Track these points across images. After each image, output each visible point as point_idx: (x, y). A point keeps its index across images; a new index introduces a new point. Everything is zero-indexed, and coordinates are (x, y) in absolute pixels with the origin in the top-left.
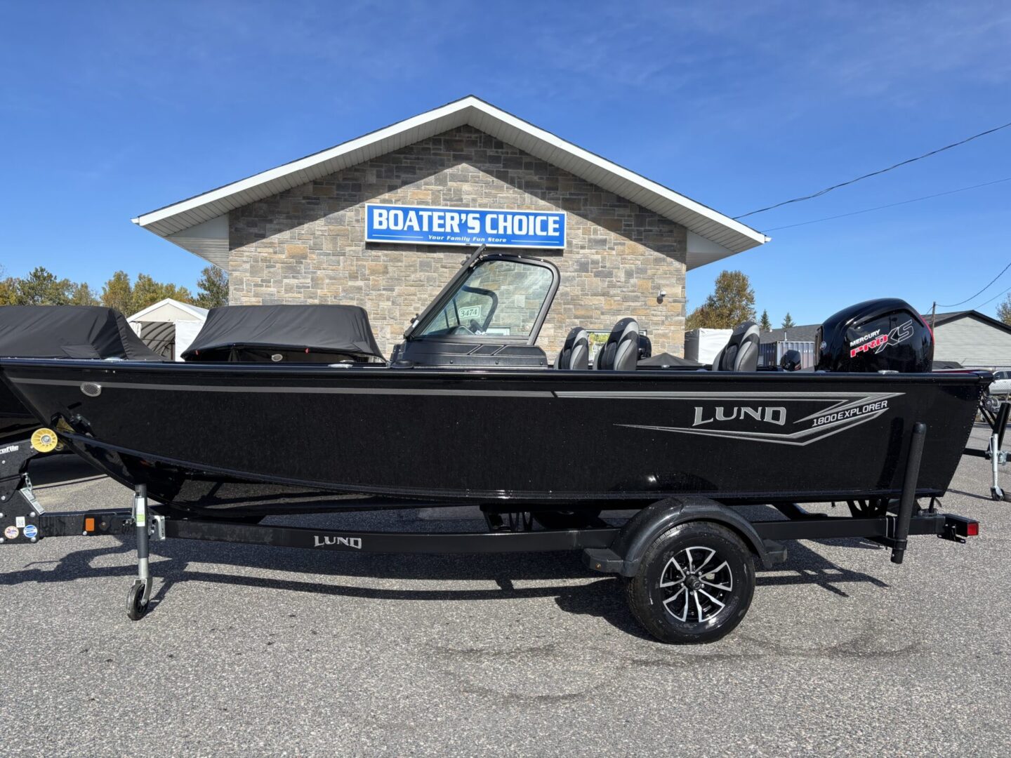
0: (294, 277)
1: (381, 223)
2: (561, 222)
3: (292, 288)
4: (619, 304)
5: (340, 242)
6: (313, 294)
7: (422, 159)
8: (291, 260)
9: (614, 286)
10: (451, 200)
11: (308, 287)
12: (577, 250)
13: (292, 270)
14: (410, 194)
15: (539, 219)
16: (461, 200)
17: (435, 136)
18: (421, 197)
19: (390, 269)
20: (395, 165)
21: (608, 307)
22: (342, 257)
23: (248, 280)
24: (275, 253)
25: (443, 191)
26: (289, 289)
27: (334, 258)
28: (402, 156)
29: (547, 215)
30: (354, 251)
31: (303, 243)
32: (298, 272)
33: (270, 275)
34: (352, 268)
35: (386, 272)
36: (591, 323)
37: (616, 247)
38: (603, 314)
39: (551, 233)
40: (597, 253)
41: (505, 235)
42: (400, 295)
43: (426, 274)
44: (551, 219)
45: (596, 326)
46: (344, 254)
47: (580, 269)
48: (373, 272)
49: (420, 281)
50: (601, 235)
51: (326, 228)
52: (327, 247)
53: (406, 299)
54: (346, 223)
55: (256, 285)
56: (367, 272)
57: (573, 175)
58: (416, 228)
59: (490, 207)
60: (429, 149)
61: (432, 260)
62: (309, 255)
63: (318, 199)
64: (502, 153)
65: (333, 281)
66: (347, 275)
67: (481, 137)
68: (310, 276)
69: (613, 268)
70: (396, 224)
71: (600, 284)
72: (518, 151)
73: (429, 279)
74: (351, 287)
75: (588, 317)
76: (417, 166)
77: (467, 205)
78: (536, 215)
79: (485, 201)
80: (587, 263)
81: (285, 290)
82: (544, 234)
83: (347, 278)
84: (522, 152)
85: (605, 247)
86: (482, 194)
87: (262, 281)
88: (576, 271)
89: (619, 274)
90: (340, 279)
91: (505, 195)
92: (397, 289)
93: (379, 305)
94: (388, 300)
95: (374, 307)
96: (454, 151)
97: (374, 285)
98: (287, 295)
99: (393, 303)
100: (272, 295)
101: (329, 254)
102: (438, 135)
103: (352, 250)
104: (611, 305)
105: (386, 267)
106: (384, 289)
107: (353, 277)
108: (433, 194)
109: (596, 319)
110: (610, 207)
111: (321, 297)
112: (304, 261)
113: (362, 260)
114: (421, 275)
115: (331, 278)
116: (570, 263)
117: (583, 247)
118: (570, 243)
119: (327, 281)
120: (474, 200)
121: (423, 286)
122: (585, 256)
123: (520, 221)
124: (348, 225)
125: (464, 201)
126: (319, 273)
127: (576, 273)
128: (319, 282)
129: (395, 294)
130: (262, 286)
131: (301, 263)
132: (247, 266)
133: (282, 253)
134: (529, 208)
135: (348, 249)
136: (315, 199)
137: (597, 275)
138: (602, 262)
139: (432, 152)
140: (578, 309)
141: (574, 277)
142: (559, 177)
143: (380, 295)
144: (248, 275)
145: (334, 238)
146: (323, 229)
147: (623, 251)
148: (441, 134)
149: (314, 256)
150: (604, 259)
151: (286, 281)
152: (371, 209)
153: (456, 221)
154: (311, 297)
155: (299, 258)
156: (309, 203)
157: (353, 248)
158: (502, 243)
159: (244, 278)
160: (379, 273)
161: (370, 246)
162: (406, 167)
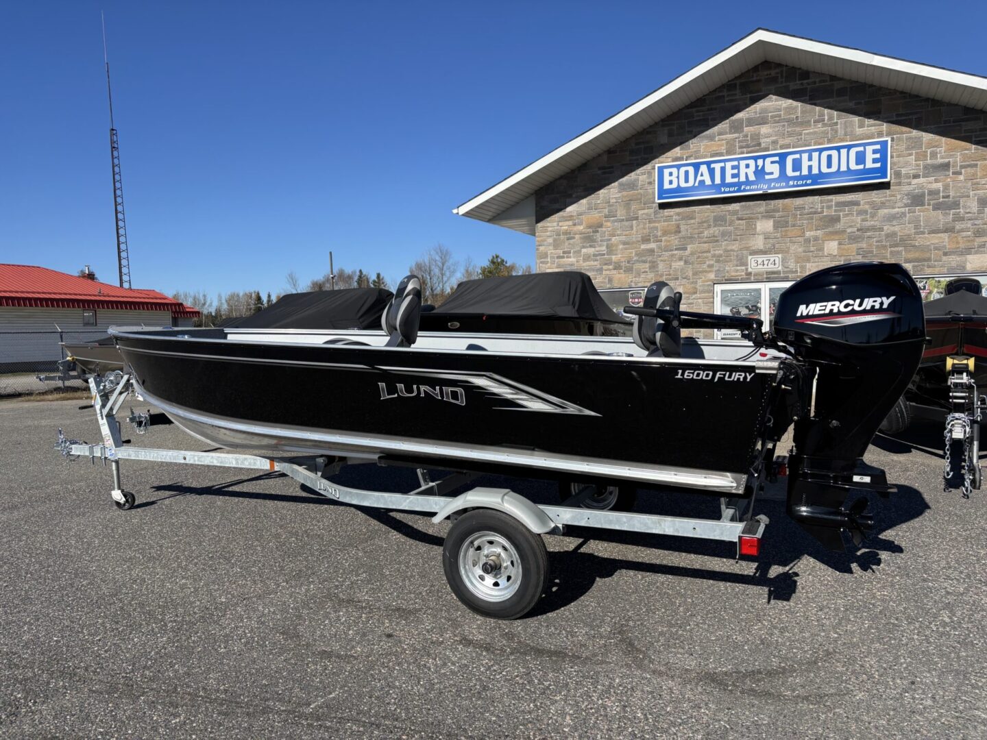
0: (591, 246)
1: (671, 182)
2: (883, 151)
3: (589, 257)
4: (969, 241)
5: (634, 207)
6: (607, 260)
7: (716, 109)
8: (588, 230)
9: (962, 219)
10: (748, 146)
11: (604, 255)
12: (909, 180)
13: (589, 240)
14: (702, 147)
15: (853, 151)
16: (759, 144)
17: (729, 81)
18: (715, 148)
19: (683, 228)
20: (686, 121)
21: (954, 246)
22: (634, 222)
23: (552, 253)
24: (575, 225)
25: (739, 138)
26: (587, 258)
27: (627, 223)
28: (694, 110)
29: (865, 145)
30: (647, 214)
31: (599, 212)
32: (594, 241)
33: (570, 246)
34: (645, 231)
35: (678, 231)
36: (929, 267)
37: (963, 171)
38: (945, 254)
39: (869, 164)
40: (936, 181)
41: (810, 176)
42: (692, 254)
43: (721, 228)
44: (869, 149)
45: (937, 270)
46: (637, 219)
47: (912, 203)
48: (665, 233)
49: (714, 236)
50: (942, 158)
51: (620, 195)
52: (621, 213)
53: (699, 257)
54: (639, 187)
55: (559, 257)
56: (659, 233)
57: (902, 92)
58: (708, 182)
59: (793, 148)
60: (724, 96)
61: (727, 213)
62: (605, 224)
63: (612, 167)
64: (808, 84)
65: (627, 246)
66: (640, 239)
67: (782, 71)
68: (605, 243)
69: (960, 197)
70: (687, 181)
71: (941, 218)
72: (828, 79)
73: (723, 234)
74: (643, 250)
75: (925, 260)
76: (710, 118)
77: (767, 149)
78: (849, 147)
79: (787, 141)
80: (923, 195)
81: (583, 259)
82: (861, 167)
83: (639, 241)
84: (833, 78)
85: (947, 173)
86: (784, 134)
87: (564, 253)
88: (906, 205)
89: (969, 204)
90: (633, 243)
91: (811, 131)
92: (689, 247)
93: (671, 266)
94: (680, 259)
95: (666, 268)
96: (751, 92)
97: (666, 246)
98: (585, 264)
99: (686, 262)
100: (572, 265)
101: (623, 220)
102: (732, 80)
103: (644, 214)
104: (958, 243)
105: (678, 226)
106: (676, 249)
107: (646, 240)
108: (727, 143)
109: (935, 261)
110: (954, 122)
111: (615, 263)
112: (599, 229)
113: (655, 222)
114: (715, 230)
115: (624, 243)
116: (899, 197)
117: (916, 176)
118: (898, 174)
119: (621, 247)
120: (774, 142)
121: (717, 241)
122: (921, 187)
123: (829, 157)
124: (641, 189)
125: (763, 145)
126: (613, 240)
127: (907, 209)
128: (614, 248)
129: (688, 252)
130: (563, 257)
131: (598, 231)
132: (550, 240)
133: (580, 224)
134: (842, 140)
135: (641, 212)
136: (609, 168)
137: (937, 207)
138: (943, 191)
139: (727, 99)
140: (910, 251)
141: (902, 213)
142: (882, 98)
143: (672, 255)
144: (551, 248)
145: (627, 205)
146: (617, 196)
147: (974, 175)
148: (736, 78)
149: (609, 224)
150: (946, 187)
151: (584, 250)
152: (661, 170)
153: (752, 168)
154: (606, 264)
155: (596, 227)
156: (604, 173)
157: (646, 211)
158: (806, 185)
159: (549, 252)
160: (672, 234)
161: (663, 206)
162: (700, 120)
